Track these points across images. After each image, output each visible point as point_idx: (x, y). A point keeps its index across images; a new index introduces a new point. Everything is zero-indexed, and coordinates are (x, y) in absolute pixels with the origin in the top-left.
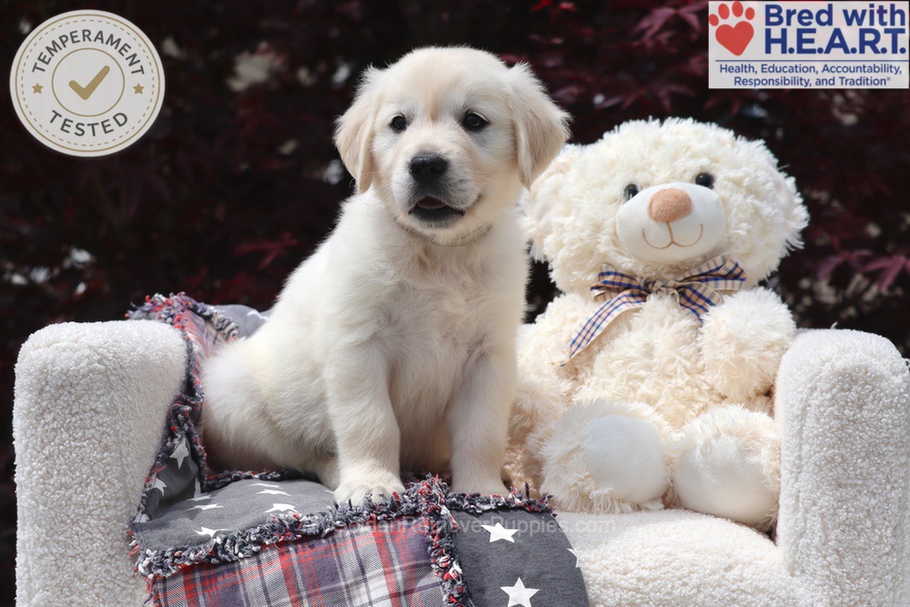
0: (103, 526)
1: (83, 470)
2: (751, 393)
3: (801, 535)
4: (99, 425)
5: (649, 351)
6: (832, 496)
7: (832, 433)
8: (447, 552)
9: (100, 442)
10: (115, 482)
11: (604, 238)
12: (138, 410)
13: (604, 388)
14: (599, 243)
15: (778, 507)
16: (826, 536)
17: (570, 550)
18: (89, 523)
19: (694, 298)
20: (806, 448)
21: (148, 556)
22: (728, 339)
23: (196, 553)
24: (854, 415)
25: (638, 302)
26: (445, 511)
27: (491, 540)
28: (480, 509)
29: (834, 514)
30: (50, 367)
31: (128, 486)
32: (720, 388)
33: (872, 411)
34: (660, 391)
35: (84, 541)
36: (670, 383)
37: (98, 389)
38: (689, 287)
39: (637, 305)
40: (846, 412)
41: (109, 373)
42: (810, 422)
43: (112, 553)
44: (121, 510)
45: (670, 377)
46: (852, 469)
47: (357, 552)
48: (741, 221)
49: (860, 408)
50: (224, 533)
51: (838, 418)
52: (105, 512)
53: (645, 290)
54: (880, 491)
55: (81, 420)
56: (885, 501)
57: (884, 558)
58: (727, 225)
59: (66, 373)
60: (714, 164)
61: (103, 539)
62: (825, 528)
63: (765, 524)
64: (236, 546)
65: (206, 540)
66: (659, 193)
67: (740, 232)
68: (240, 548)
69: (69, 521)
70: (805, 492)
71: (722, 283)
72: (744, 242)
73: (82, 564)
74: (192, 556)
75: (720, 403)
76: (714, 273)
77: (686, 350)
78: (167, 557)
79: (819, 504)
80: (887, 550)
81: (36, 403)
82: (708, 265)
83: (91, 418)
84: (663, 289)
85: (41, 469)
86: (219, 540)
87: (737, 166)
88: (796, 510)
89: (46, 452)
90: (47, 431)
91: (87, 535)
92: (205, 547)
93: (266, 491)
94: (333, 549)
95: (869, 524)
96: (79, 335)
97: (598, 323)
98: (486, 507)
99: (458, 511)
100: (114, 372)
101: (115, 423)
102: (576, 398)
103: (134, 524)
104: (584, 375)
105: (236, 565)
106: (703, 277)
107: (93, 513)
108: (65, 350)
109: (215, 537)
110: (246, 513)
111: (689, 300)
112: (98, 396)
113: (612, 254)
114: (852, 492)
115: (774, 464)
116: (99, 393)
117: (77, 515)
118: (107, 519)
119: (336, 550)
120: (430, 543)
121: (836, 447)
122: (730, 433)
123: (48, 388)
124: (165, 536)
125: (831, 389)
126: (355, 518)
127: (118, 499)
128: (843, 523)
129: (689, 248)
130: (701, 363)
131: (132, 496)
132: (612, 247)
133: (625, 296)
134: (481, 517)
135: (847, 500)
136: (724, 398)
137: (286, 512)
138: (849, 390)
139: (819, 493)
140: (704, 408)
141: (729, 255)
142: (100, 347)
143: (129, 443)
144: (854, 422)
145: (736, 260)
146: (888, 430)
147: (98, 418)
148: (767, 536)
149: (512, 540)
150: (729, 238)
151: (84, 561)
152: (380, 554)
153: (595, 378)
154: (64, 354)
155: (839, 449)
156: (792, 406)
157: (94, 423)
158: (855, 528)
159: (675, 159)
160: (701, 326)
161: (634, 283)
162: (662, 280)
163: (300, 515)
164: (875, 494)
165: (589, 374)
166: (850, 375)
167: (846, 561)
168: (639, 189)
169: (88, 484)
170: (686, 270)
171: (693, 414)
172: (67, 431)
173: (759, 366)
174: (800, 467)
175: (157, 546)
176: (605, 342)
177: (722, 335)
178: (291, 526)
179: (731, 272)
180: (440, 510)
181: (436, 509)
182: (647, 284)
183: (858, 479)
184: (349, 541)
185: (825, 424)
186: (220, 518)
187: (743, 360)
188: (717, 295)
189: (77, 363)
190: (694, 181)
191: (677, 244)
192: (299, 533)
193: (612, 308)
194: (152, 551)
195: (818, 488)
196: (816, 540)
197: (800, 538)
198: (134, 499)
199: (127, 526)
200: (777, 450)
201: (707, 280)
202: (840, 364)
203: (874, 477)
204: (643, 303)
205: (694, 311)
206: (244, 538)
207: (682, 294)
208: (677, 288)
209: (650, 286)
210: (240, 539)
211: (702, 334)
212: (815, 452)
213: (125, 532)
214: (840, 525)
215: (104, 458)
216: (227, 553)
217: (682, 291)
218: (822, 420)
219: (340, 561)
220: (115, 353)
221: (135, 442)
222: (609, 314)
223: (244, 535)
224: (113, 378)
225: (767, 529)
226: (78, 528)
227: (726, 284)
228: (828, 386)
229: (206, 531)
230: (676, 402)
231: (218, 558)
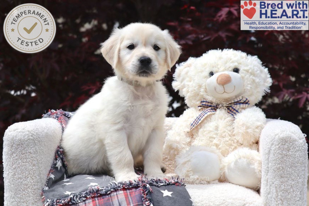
0: (33, 192)
1: (26, 173)
2: (251, 143)
3: (269, 194)
4: (32, 157)
5: (217, 128)
6: (279, 181)
7: (279, 159)
8: (149, 200)
9: (32, 163)
10: (37, 176)
11: (202, 90)
12: (45, 152)
13: (202, 141)
14: (200, 92)
15: (261, 183)
16: (277, 194)
17: (190, 199)
18: (28, 191)
19: (232, 110)
20: (270, 164)
21: (48, 202)
22: (243, 125)
23: (64, 200)
24: (286, 153)
25: (213, 111)
26: (148, 186)
27: (164, 196)
28: (160, 185)
29: (280, 187)
30: (15, 138)
31: (42, 178)
32: (241, 141)
33: (293, 152)
34: (220, 142)
35: (26, 197)
36: (224, 139)
37: (31, 145)
38: (231, 106)
39: (213, 113)
40: (284, 152)
41: (35, 140)
42: (271, 156)
43: (36, 201)
44: (39, 186)
45: (224, 137)
46: (286, 171)
47: (118, 200)
48: (248, 84)
49: (289, 151)
50: (74, 193)
51: (281, 154)
52: (34, 186)
53: (216, 107)
54: (295, 179)
55: (25, 156)
56: (297, 183)
57: (297, 202)
58: (244, 86)
59: (20, 140)
60: (239, 65)
61: (33, 196)
62: (277, 191)
63: (256, 188)
64: (78, 198)
65: (68, 196)
66: (220, 75)
67: (248, 88)
68: (79, 199)
69: (21, 190)
70: (270, 179)
71: (242, 105)
72: (249, 91)
73: (26, 205)
74: (63, 202)
75: (241, 146)
76: (239, 102)
77: (229, 128)
78: (54, 202)
79: (275, 183)
80: (298, 199)
81: (10, 150)
82: (237, 99)
83: (29, 155)
84: (222, 107)
85: (12, 173)
86: (72, 196)
87: (247, 66)
88: (267, 185)
89: (14, 167)
90: (14, 160)
91: (28, 195)
92: (67, 199)
93: (88, 178)
94: (110, 199)
95: (292, 190)
96: (25, 127)
97: (200, 118)
98: (162, 184)
99: (152, 185)
100: (37, 139)
101: (37, 157)
102: (193, 144)
103: (43, 190)
104: (195, 136)
105: (78, 205)
106: (235, 103)
107: (30, 187)
108: (20, 132)
109: (70, 195)
110: (81, 186)
111: (231, 111)
112: (31, 148)
113: (205, 95)
114: (286, 179)
115: (259, 168)
116: (32, 146)
117: (24, 188)
118: (34, 189)
119: (111, 199)
120: (143, 197)
121: (280, 164)
122: (244, 158)
123: (14, 145)
124: (54, 195)
125: (279, 144)
126: (118, 188)
127: (38, 182)
128: (283, 190)
129: (230, 93)
130: (235, 132)
131: (43, 181)
132: (205, 93)
133: (209, 109)
134: (160, 188)
135: (284, 182)
136: (242, 144)
137: (94, 186)
138: (285, 145)
139: (274, 180)
140: (236, 148)
141: (244, 96)
142: (32, 131)
143: (42, 163)
144: (286, 155)
145: (247, 97)
146: (298, 158)
147: (31, 155)
148: (257, 193)
149: (171, 196)
150: (244, 90)
151: (27, 203)
152: (126, 201)
153: (199, 137)
154: (20, 134)
155: (281, 165)
156: (265, 150)
157: (30, 157)
158: (287, 192)
159: (226, 63)
160: (234, 120)
161: (212, 105)
162: (222, 104)
163: (99, 188)
164: (294, 180)
165: (197, 136)
166: (285, 140)
167: (284, 203)
168: (214, 73)
169: (28, 178)
170: (230, 101)
171: (231, 150)
172: (21, 159)
173: (253, 134)
174: (268, 171)
175: (51, 198)
176: (202, 125)
177: (241, 123)
178: (96, 191)
179: (245, 101)
180: (146, 185)
181: (145, 185)
182: (217, 105)
183: (288, 175)
184: (116, 196)
185: (276, 156)
186: (73, 188)
187: (248, 132)
188: (240, 109)
189: (24, 137)
190: (233, 71)
191: (226, 92)
192: (99, 193)
193: (205, 113)
194: (49, 200)
195: (274, 178)
196: (274, 196)
197: (269, 195)
198: (44, 182)
199: (41, 191)
200: (260, 163)
201: (237, 104)
202: (281, 136)
203: (293, 174)
204: (215, 112)
205: (232, 115)
206: (80, 195)
207: (228, 109)
208: (227, 107)
209: (218, 106)
210: (79, 196)
211: (235, 123)
212: (273, 166)
213: (40, 193)
214: (282, 190)
215: (33, 169)
216: (74, 201)
217: (228, 108)
218: (275, 155)
219: (112, 203)
220: (37, 133)
221: (44, 162)
222: (204, 115)
223: (80, 194)
224: (36, 141)
225: (257, 190)
226: (25, 193)
227: (243, 105)
228: (277, 143)
229: (68, 193)
230: (226, 146)
231: (72, 202)
